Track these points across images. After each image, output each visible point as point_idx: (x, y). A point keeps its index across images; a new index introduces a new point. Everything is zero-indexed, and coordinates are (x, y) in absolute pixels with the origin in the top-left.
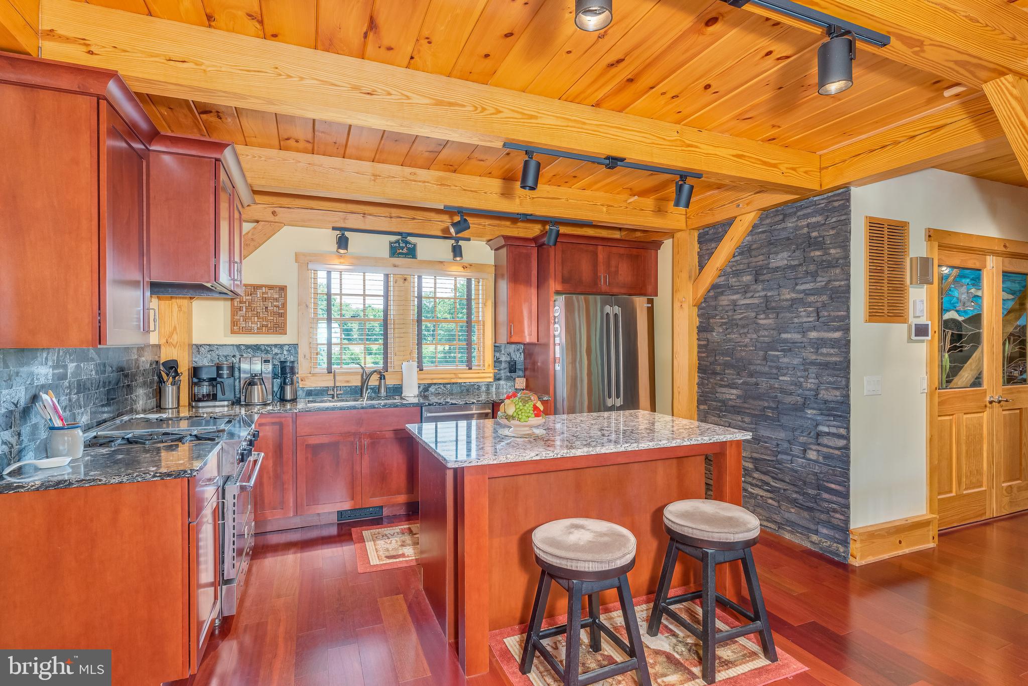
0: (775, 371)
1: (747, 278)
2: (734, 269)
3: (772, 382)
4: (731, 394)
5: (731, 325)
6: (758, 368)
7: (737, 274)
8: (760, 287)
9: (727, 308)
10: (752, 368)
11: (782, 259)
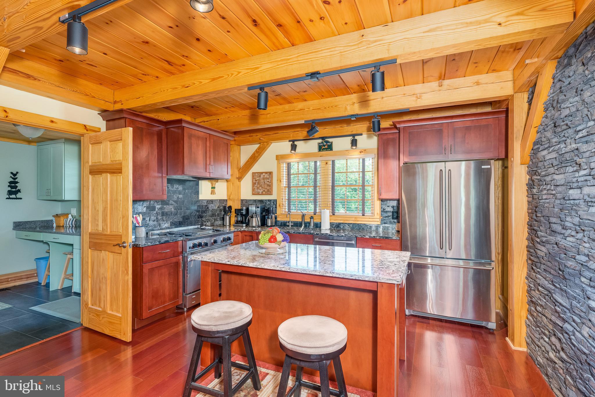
4: (542, 252)
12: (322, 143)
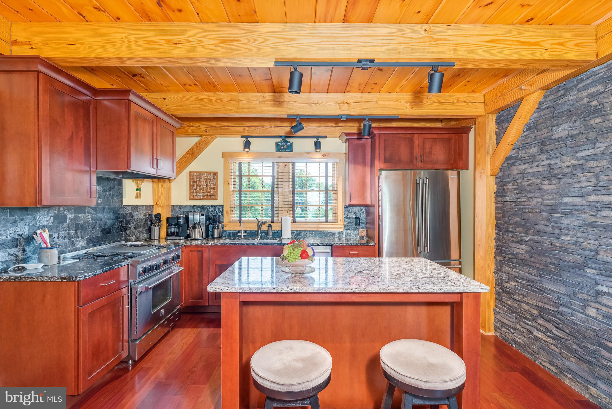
0: (557, 231)
1: (534, 150)
2: (523, 142)
3: (554, 241)
4: (521, 249)
5: (520, 190)
6: (543, 228)
7: (525, 146)
8: (544, 157)
9: (517, 176)
10: (538, 227)
11: (563, 130)
12: (281, 142)
